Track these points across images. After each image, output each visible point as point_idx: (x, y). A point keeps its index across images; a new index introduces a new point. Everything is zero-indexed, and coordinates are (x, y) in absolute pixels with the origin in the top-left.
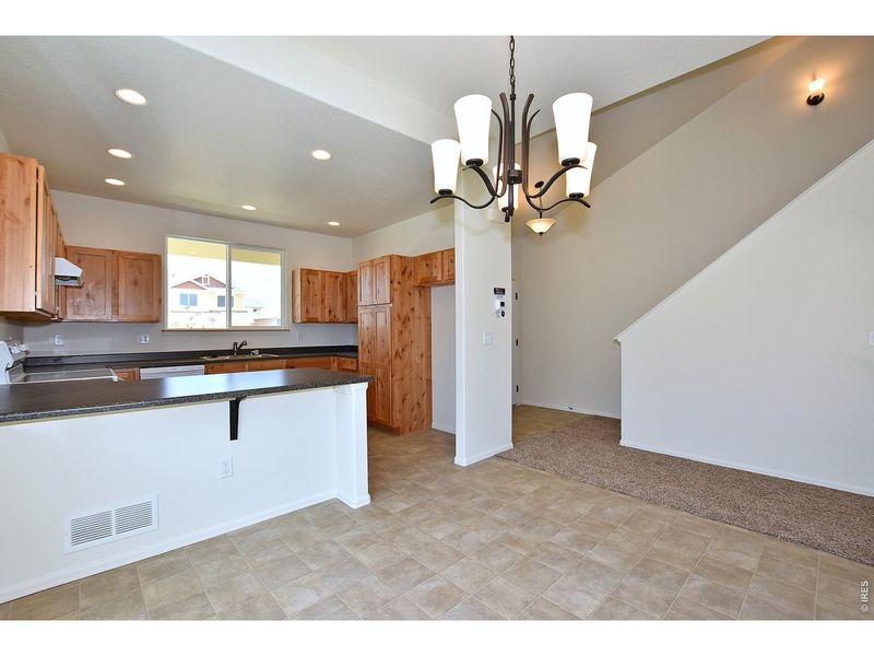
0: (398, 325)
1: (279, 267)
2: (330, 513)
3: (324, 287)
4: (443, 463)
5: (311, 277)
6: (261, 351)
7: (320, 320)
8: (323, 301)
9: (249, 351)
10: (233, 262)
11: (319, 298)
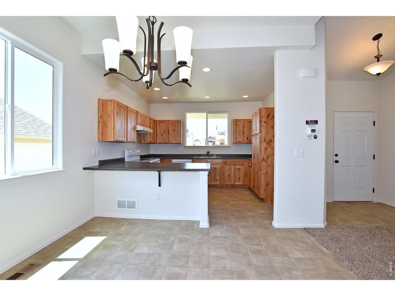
0: (264, 145)
1: (227, 119)
2: (191, 225)
3: (244, 127)
4: (266, 222)
5: (238, 123)
6: (217, 155)
7: (242, 142)
8: (243, 133)
9: (213, 155)
10: (208, 119)
11: (242, 132)
